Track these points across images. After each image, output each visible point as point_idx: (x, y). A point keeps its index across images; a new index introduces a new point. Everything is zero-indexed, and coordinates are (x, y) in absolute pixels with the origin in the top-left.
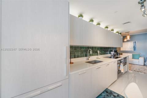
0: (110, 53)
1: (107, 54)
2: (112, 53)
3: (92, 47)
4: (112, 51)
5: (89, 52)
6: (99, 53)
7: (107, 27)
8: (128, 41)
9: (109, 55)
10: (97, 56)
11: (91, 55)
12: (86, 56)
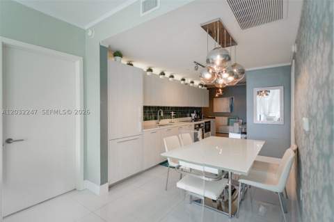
0: (190, 116)
1: (186, 116)
2: (193, 115)
3: (164, 107)
4: (193, 113)
5: (160, 114)
6: (173, 115)
7: (183, 80)
8: (220, 96)
9: (189, 118)
10: (170, 120)
11: (161, 118)
12: (156, 119)
